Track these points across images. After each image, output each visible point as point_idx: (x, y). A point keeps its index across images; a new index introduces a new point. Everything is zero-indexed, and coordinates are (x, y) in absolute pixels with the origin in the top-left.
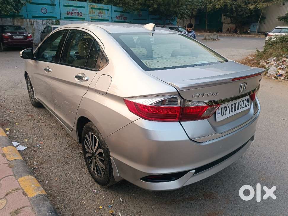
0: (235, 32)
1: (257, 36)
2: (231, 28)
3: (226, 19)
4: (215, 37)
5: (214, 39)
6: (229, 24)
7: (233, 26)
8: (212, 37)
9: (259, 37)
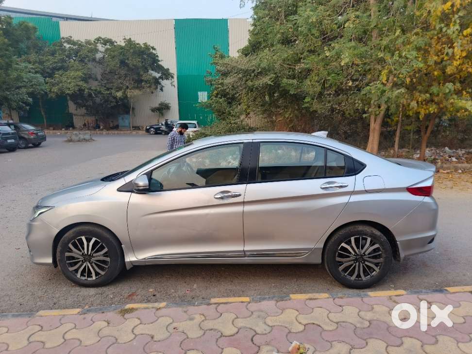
0: (97, 127)
1: (134, 133)
2: (88, 122)
3: (78, 109)
4: (87, 137)
5: (85, 140)
6: (83, 116)
7: (91, 119)
8: (82, 137)
9: (137, 133)
